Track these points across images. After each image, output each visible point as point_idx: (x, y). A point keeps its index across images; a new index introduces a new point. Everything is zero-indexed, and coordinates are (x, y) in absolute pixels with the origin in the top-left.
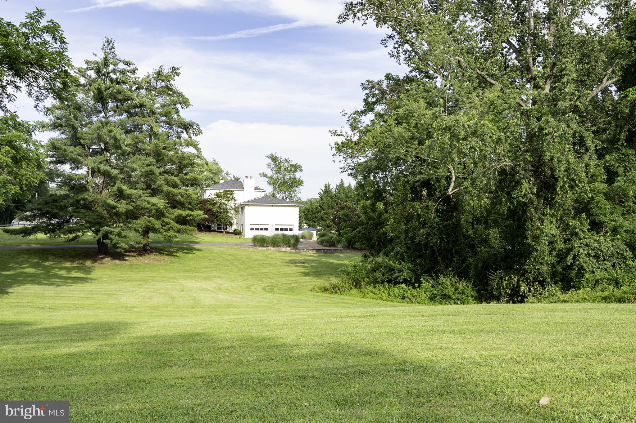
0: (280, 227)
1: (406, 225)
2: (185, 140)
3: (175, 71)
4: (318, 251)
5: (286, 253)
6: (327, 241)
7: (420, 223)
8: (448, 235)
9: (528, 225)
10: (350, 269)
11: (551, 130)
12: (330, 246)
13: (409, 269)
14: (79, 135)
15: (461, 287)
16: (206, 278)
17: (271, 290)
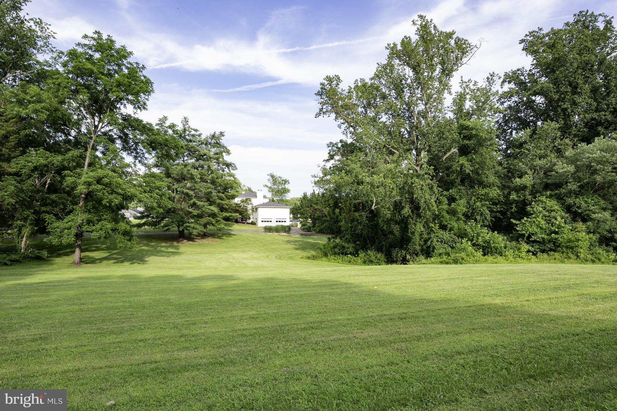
0: (278, 220)
1: (351, 224)
2: (228, 173)
3: (222, 134)
4: (302, 234)
5: (283, 236)
6: (307, 229)
7: (358, 223)
8: (372, 229)
9: (409, 226)
10: (322, 247)
11: (416, 184)
12: (308, 231)
13: (353, 247)
14: (170, 172)
15: (379, 257)
16: (243, 252)
17: (280, 258)
